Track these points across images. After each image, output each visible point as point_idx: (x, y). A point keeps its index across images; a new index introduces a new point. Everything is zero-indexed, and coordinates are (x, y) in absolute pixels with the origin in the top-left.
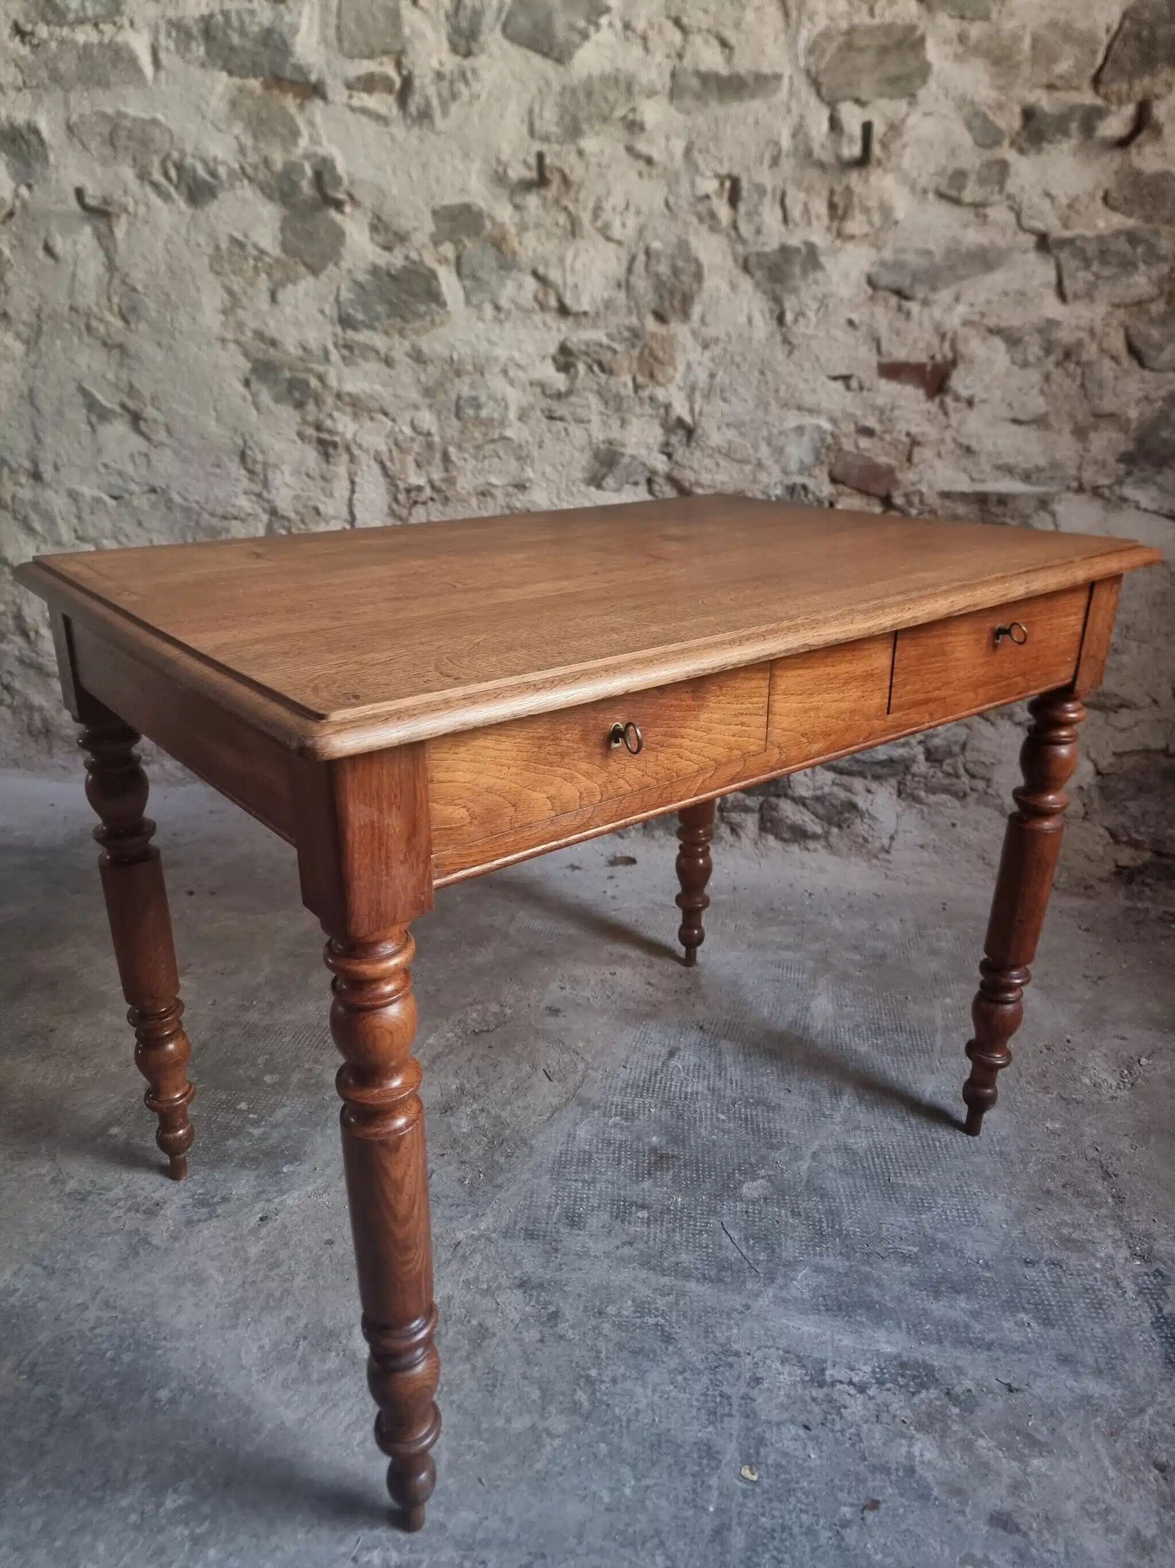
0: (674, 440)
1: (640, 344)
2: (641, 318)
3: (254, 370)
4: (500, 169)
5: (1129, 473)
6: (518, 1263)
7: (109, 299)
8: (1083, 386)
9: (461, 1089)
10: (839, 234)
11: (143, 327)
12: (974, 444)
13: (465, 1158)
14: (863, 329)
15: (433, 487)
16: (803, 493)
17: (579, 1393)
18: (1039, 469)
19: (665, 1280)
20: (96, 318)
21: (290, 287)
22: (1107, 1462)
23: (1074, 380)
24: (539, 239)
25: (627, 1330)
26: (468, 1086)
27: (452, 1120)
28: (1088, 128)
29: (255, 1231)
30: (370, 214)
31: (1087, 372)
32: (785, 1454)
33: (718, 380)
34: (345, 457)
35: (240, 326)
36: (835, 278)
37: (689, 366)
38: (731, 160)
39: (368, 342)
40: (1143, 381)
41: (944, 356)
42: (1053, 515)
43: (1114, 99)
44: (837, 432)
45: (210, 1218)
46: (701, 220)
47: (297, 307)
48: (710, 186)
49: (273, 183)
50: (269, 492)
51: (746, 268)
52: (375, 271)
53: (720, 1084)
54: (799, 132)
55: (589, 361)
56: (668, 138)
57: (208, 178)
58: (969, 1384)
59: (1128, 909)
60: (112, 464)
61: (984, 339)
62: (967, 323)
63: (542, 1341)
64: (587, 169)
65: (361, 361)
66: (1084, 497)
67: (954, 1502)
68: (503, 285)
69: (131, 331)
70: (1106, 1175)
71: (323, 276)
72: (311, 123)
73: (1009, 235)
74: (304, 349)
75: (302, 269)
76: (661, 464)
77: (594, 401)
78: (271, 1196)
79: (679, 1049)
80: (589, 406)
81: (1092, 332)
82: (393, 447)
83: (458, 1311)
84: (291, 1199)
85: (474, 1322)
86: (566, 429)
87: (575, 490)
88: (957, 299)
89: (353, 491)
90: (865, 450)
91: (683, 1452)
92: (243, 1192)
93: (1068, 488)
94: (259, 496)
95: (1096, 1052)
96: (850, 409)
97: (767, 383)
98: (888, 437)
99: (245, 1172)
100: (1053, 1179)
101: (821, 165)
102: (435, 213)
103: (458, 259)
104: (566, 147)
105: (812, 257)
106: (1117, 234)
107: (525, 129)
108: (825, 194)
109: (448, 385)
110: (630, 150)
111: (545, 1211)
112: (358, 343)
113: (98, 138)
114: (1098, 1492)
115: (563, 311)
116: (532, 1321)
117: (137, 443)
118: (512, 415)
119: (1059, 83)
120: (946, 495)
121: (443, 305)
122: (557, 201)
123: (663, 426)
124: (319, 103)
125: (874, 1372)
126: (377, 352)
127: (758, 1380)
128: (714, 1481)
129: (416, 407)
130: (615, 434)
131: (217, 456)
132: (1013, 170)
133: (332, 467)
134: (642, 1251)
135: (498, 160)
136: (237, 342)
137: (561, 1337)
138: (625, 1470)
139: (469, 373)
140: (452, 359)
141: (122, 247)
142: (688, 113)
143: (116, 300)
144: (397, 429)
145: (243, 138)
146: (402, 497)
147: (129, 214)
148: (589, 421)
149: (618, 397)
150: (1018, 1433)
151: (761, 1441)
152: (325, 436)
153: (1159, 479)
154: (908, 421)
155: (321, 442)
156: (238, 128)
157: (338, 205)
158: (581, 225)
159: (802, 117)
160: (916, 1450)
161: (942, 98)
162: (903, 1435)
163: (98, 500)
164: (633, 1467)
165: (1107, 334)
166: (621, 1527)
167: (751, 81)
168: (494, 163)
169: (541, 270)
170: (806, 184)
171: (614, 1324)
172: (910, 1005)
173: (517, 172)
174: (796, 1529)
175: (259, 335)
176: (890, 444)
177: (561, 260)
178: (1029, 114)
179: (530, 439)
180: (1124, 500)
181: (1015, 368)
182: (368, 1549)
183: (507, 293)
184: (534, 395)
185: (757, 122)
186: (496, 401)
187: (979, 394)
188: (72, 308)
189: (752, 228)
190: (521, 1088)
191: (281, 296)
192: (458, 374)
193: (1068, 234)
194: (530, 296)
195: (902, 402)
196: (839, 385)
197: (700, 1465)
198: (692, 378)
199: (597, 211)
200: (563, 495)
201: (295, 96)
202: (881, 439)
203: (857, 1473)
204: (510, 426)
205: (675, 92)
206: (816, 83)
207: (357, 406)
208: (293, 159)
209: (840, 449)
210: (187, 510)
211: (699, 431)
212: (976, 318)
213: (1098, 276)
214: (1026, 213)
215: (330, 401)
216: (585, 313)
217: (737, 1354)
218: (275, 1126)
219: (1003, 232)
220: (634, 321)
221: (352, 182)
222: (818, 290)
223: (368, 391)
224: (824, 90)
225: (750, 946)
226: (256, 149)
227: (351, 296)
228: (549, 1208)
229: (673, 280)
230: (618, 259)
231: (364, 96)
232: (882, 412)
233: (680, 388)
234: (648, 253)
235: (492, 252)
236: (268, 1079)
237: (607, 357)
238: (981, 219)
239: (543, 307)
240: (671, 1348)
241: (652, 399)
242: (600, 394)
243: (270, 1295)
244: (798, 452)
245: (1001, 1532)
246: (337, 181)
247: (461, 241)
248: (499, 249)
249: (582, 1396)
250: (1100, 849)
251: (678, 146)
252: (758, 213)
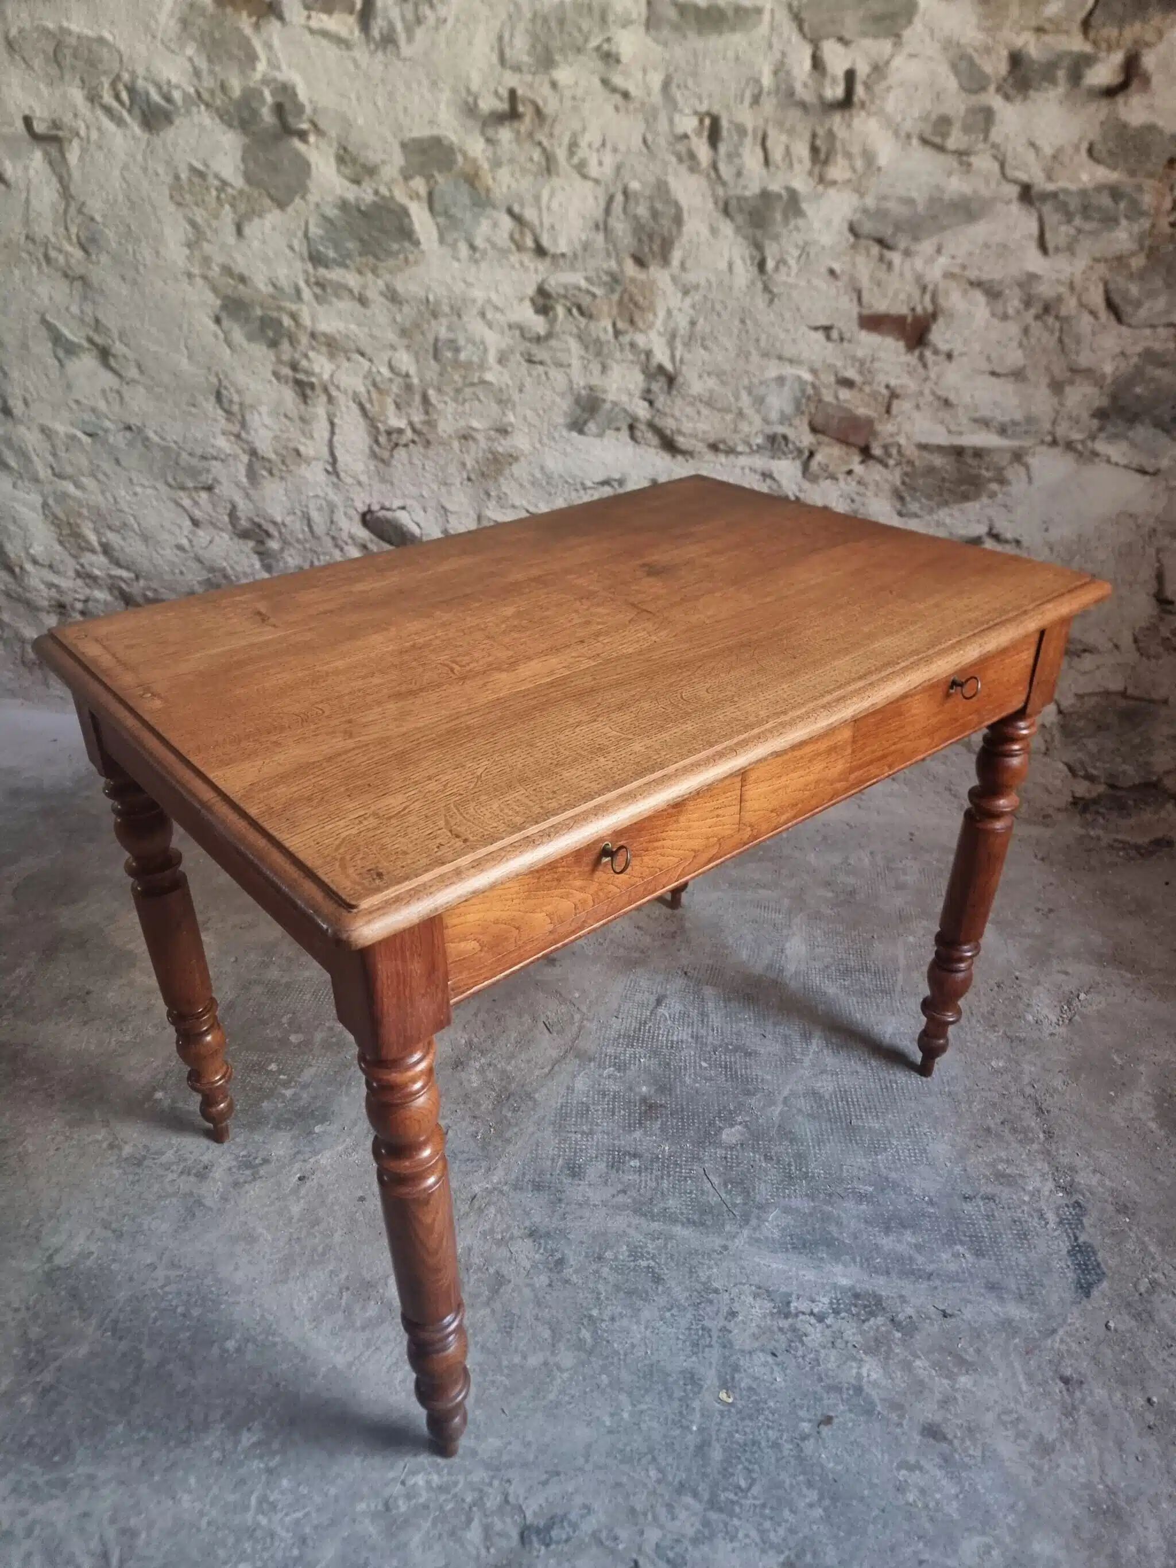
0: (655, 387)
1: (619, 289)
2: (620, 263)
3: (224, 307)
4: (471, 100)
5: (1101, 429)
6: (527, 1214)
7: (67, 229)
8: (1060, 341)
9: (470, 1044)
10: (821, 180)
11: (104, 259)
12: (952, 397)
13: (477, 1113)
14: (845, 278)
15: (414, 430)
16: (783, 443)
17: (584, 1331)
18: (1015, 423)
19: (655, 1225)
20: (54, 248)
21: (256, 221)
22: (1021, 1378)
23: (1052, 332)
24: (512, 175)
25: (623, 1274)
26: (475, 1040)
27: (463, 1074)
28: (1076, 76)
29: (295, 1191)
30: (335, 145)
31: (1065, 327)
32: (756, 1379)
33: (699, 327)
34: (324, 398)
35: (206, 260)
36: (816, 225)
37: (669, 312)
38: (710, 96)
39: (343, 281)
40: (1120, 336)
41: (924, 309)
42: (1027, 467)
43: (1104, 45)
44: (817, 383)
45: (254, 1179)
46: (680, 160)
47: (264, 242)
48: (688, 124)
49: (231, 109)
50: (248, 433)
51: (726, 211)
52: (344, 205)
53: (703, 1032)
54: (780, 69)
55: (568, 304)
56: (645, 71)
57: (163, 103)
58: (910, 1311)
59: (1082, 837)
60: (84, 401)
61: (965, 292)
62: (948, 275)
63: (550, 1285)
64: (561, 101)
65: (334, 300)
66: (1056, 451)
67: (894, 1417)
68: (479, 223)
69: (92, 263)
70: (1040, 1111)
71: (290, 209)
72: (269, 46)
73: (993, 185)
74: (274, 286)
75: (267, 202)
76: (642, 411)
77: (574, 345)
78: (307, 1156)
79: (665, 996)
80: (569, 350)
81: (1072, 287)
82: (372, 389)
83: (477, 1260)
84: (325, 1159)
85: (492, 1271)
86: (546, 373)
87: (556, 435)
88: (939, 251)
89: (333, 433)
90: (845, 401)
91: (671, 1379)
92: (281, 1153)
93: (1042, 442)
94: (238, 436)
95: (1041, 988)
96: (829, 361)
97: (747, 332)
98: (867, 389)
99: (281, 1134)
100: (993, 1117)
101: (803, 106)
102: (404, 145)
103: (430, 194)
104: (538, 78)
105: (793, 203)
106: (1099, 188)
107: (495, 58)
108: (807, 136)
109: (426, 326)
110: (605, 82)
111: (549, 1163)
112: (330, 281)
113: (42, 56)
114: (1012, 1405)
115: (540, 251)
116: (541, 1266)
117: (107, 379)
118: (492, 358)
119: (1047, 26)
120: (923, 447)
121: (417, 243)
122: (531, 135)
123: (643, 372)
124: (275, 25)
125: (831, 1303)
126: (351, 291)
127: (733, 1314)
128: (696, 1404)
129: (393, 348)
130: (596, 380)
131: (193, 396)
132: (998, 117)
133: (310, 409)
134: (634, 1200)
135: (468, 91)
136: (205, 277)
137: (567, 1281)
138: (623, 1397)
139: (447, 315)
140: (428, 300)
141: (76, 174)
142: (665, 44)
143: (74, 230)
144: (374, 370)
145: (196, 60)
146: (382, 439)
147: (81, 139)
148: (569, 365)
149: (598, 341)
150: (950, 1353)
151: (736, 1368)
152: (301, 376)
153: (1131, 434)
154: (887, 373)
155: (298, 383)
156: (190, 51)
157: (302, 135)
158: (556, 161)
159: (784, 54)
160: (864, 1371)
161: (928, 39)
162: (854, 1359)
163: (73, 438)
164: (630, 1394)
165: (1087, 289)
166: (620, 1446)
167: (730, 13)
168: (464, 94)
169: (516, 209)
170: (788, 125)
171: (611, 1268)
172: (876, 944)
173: (488, 104)
174: (764, 1444)
175: (227, 270)
176: (869, 395)
177: (537, 198)
178: (1016, 60)
179: (510, 383)
180: (1095, 454)
181: (995, 322)
182: (414, 1473)
183: (482, 230)
184: (513, 337)
185: (737, 58)
186: (474, 343)
187: (958, 347)
188: (27, 237)
189: (733, 170)
190: (525, 1042)
191: (247, 230)
192: (435, 315)
193: (1050, 187)
194: (506, 236)
195: (882, 354)
196: (820, 336)
197: (685, 1391)
198: (672, 325)
199: (573, 147)
200: (545, 440)
201: (250, 16)
202: (861, 390)
203: (815, 1393)
204: (490, 369)
205: (652, 23)
206: (798, 19)
207: (332, 346)
208: (252, 84)
209: (820, 401)
210: (166, 450)
211: (680, 380)
212: (957, 270)
213: (1079, 231)
214: (1010, 161)
215: (304, 340)
216: (563, 255)
217: (716, 1291)
218: (305, 1086)
219: (987, 182)
220: (613, 264)
221: (315, 110)
222: (799, 238)
223: (344, 331)
224: (806, 27)
225: (730, 885)
226: (211, 72)
227: (320, 232)
228: (553, 1160)
229: (652, 223)
230: (596, 198)
231: (324, 17)
232: (862, 363)
233: (660, 334)
234: (625, 193)
235: (464, 188)
236: (293, 1038)
237: (586, 301)
238: (964, 168)
239: (520, 248)
240: (660, 1288)
241: (633, 345)
242: (580, 338)
243: (314, 1250)
244: (779, 402)
245: (932, 1441)
246: (300, 109)
247: (433, 176)
248: (472, 185)
249: (586, 1334)
250: (1058, 782)
251: (656, 80)
252: (739, 155)
